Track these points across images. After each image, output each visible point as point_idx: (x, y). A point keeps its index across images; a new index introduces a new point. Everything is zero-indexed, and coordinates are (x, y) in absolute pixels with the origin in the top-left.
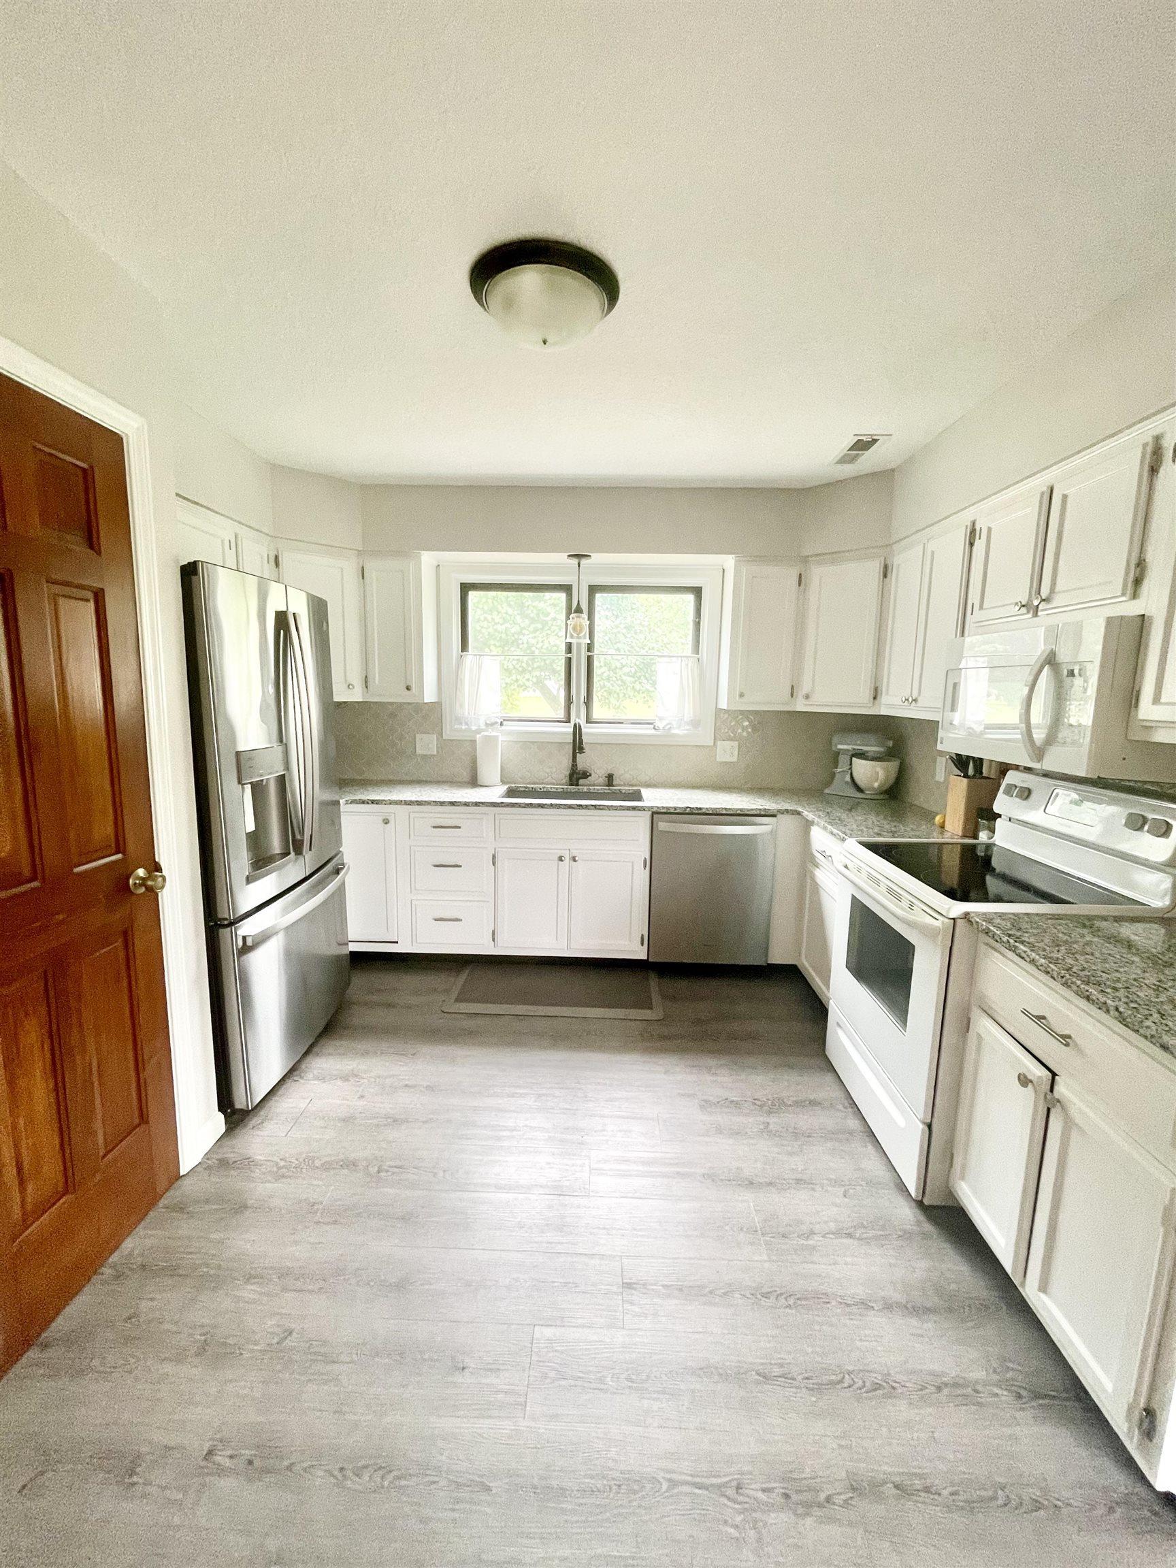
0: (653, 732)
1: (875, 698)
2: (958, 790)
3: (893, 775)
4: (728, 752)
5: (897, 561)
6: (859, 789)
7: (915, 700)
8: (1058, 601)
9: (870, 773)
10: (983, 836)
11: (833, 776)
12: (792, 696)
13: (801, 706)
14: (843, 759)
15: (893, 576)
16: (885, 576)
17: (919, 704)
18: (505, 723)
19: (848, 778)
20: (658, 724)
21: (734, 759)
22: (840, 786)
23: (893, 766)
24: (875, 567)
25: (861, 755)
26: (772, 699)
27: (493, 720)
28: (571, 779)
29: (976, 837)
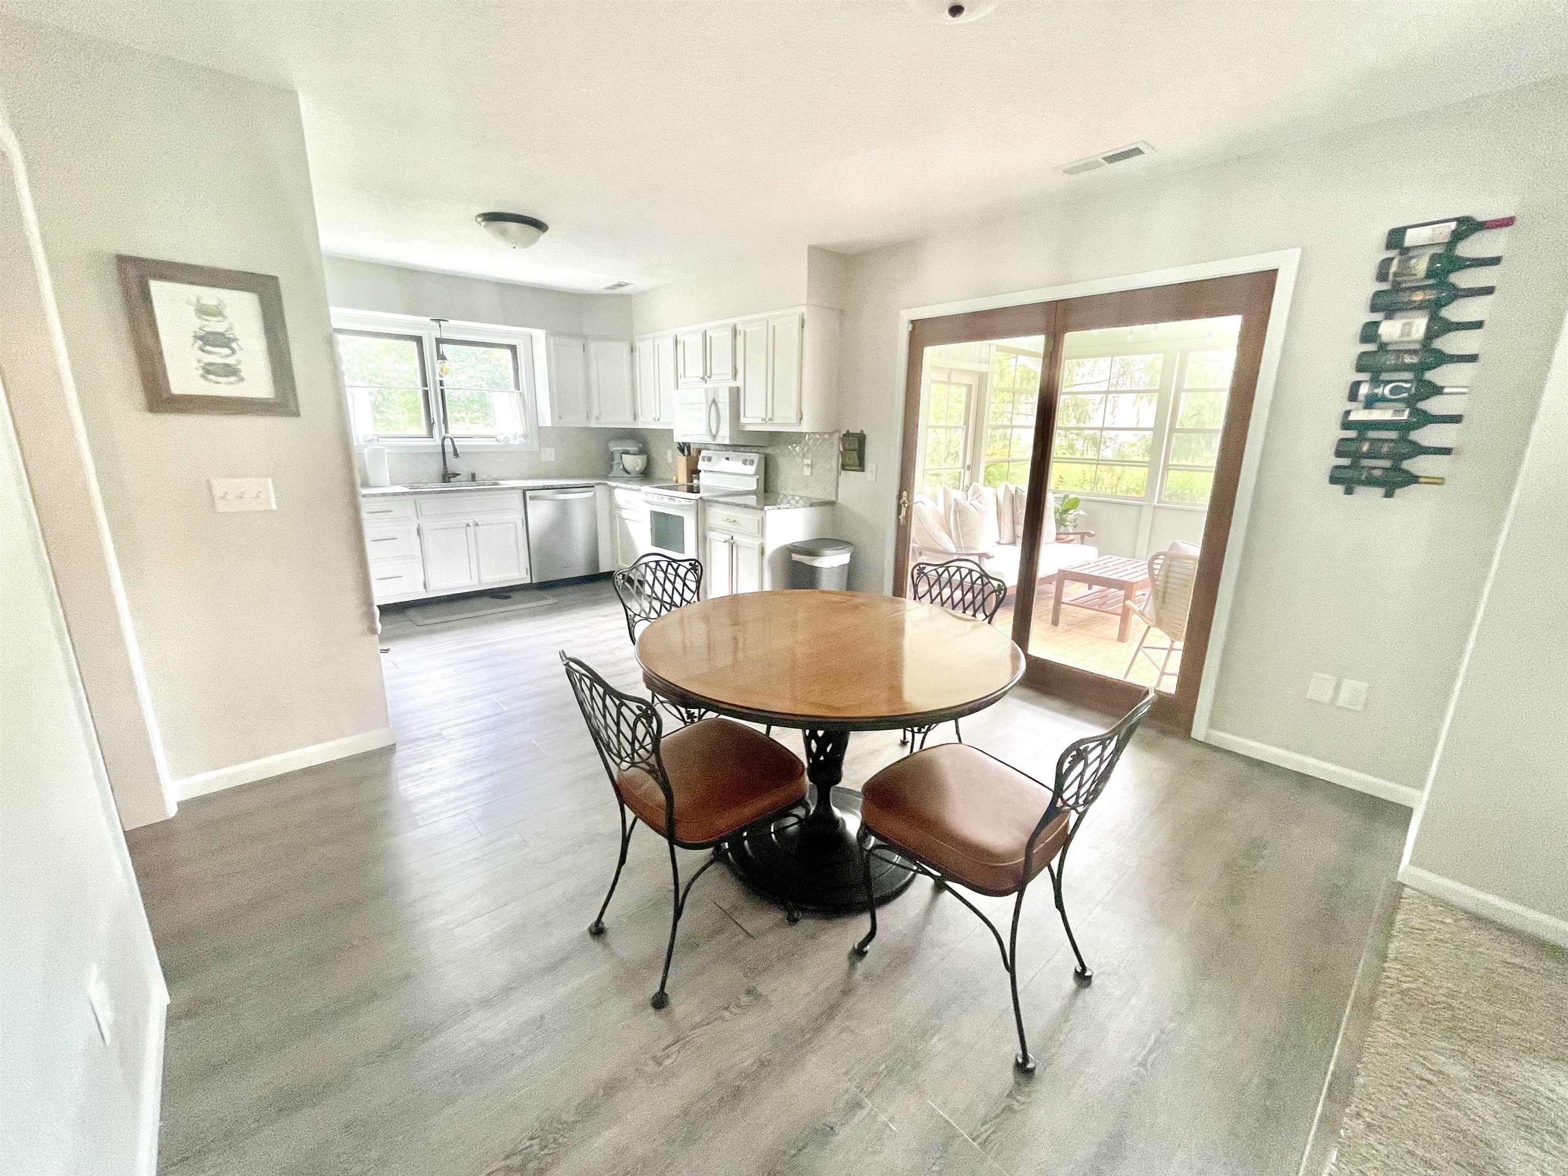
0: (497, 443)
1: (635, 419)
2: (682, 462)
3: (645, 461)
4: (549, 455)
5: (638, 344)
6: (628, 473)
7: (658, 419)
8: (713, 378)
9: (634, 462)
10: (695, 481)
11: (612, 466)
12: (588, 418)
13: (594, 424)
14: (617, 456)
15: (637, 354)
16: (632, 352)
17: (661, 421)
18: (380, 439)
19: (621, 467)
20: (499, 438)
21: (553, 459)
22: (617, 471)
23: (644, 457)
24: (626, 347)
25: (627, 453)
26: (578, 421)
27: (370, 438)
28: (444, 478)
29: (692, 482)
